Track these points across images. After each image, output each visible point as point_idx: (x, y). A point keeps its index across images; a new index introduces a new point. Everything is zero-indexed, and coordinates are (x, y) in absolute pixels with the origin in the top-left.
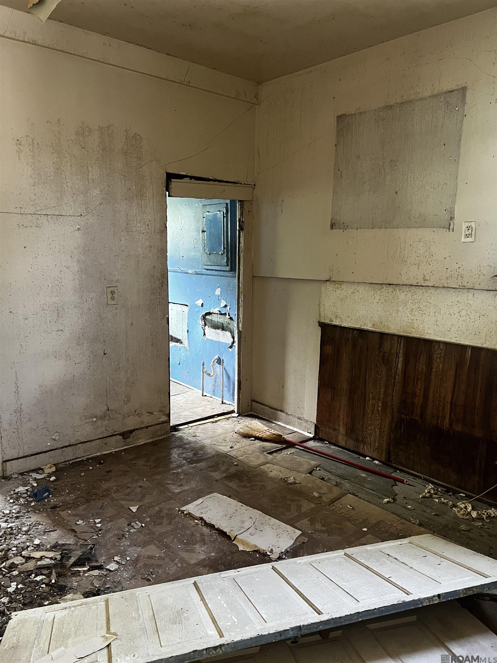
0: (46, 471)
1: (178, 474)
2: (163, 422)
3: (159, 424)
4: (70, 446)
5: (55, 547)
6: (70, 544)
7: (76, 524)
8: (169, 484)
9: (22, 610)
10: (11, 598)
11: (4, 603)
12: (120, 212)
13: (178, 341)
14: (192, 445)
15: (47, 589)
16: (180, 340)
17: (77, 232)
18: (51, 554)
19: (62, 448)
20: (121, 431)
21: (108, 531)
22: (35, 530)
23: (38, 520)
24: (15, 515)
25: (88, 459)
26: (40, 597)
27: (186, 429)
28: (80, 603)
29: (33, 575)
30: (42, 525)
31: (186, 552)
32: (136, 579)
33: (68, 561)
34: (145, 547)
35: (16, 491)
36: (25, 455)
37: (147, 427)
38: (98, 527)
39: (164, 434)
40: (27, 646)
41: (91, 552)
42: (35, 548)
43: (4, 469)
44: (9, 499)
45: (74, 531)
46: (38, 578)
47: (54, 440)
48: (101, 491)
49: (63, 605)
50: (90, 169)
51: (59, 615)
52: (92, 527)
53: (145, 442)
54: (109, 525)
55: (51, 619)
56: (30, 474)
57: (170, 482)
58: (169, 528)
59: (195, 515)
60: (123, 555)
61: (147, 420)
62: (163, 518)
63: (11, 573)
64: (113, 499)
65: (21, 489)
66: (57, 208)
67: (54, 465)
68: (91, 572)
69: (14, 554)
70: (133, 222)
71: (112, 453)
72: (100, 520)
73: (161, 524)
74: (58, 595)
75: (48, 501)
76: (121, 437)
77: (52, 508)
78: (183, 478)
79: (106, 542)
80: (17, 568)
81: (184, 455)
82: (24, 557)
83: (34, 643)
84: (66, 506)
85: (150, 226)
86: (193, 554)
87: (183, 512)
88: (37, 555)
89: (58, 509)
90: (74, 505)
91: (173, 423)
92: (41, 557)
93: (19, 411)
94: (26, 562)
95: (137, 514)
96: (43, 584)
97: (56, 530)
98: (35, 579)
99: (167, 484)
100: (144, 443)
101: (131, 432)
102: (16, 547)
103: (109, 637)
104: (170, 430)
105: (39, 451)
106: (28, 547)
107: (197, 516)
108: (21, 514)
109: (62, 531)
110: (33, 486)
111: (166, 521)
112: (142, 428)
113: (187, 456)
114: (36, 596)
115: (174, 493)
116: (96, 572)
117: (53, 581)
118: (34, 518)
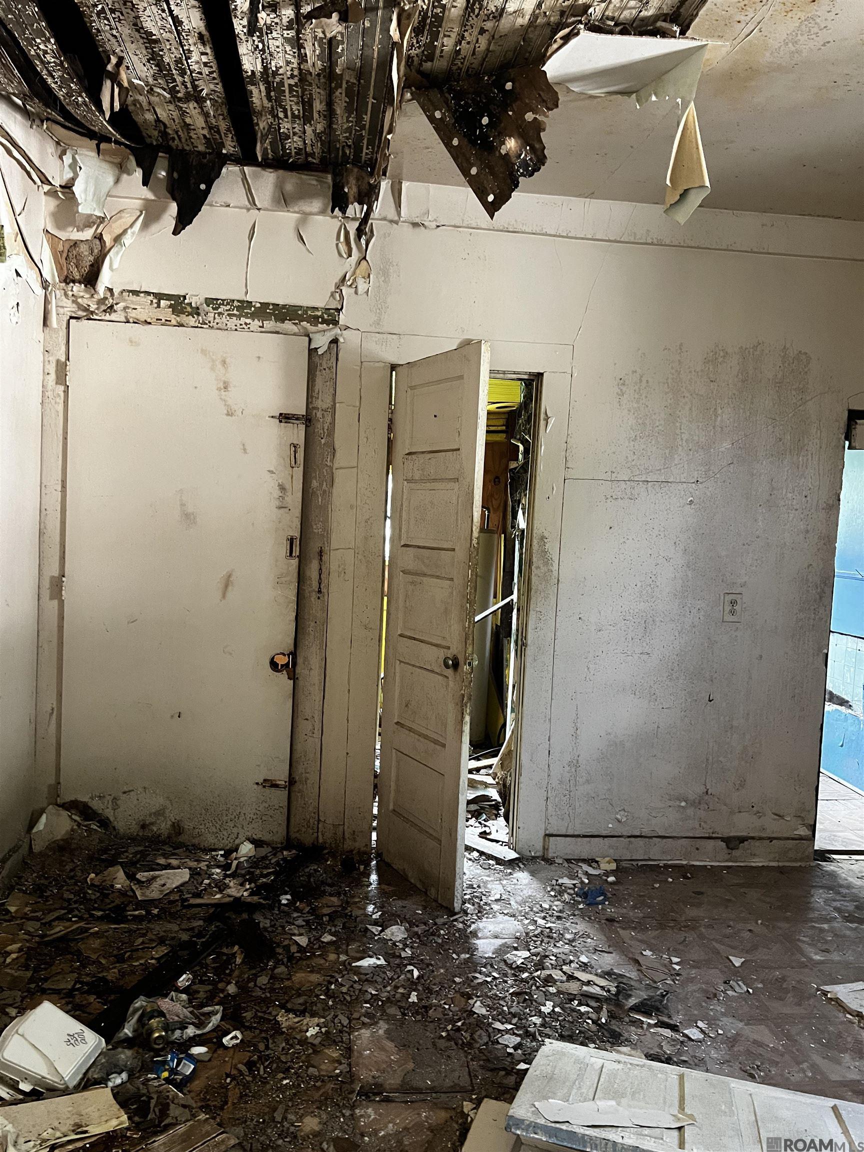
0: (603, 866)
1: (822, 930)
2: (801, 838)
3: (793, 839)
4: (641, 836)
5: (608, 974)
6: (630, 978)
7: (642, 953)
8: (804, 942)
9: (557, 1040)
10: (545, 1021)
11: (535, 1024)
12: (760, 476)
13: (843, 702)
14: (854, 891)
15: (594, 1028)
16: (847, 702)
17: (689, 506)
18: (603, 982)
19: (629, 837)
20: (726, 835)
21: (691, 980)
22: (582, 943)
23: (586, 930)
24: (556, 914)
25: (666, 866)
26: (583, 1035)
27: (846, 861)
28: (641, 1063)
29: (576, 1002)
30: (593, 939)
31: (824, 1058)
32: (731, 1066)
33: (627, 999)
34: (751, 1024)
35: (560, 881)
36: (576, 833)
37: (771, 839)
38: (675, 969)
39: (801, 860)
40: (564, 1082)
41: (662, 1001)
42: (580, 966)
43: (546, 847)
44: (549, 889)
45: (637, 962)
46: (583, 1009)
47: (619, 821)
48: (683, 919)
49: (614, 1055)
50: (720, 411)
51: (610, 1066)
52: (665, 966)
53: (765, 864)
54: (693, 972)
55: (598, 1067)
56: (580, 864)
57: (804, 939)
58: (797, 1010)
59: (848, 1005)
60: (712, 1022)
61: (773, 827)
62: (787, 991)
63: (547, 988)
64: (701, 937)
65: (565, 881)
66: (663, 471)
67: (615, 860)
68: (659, 1029)
69: (552, 965)
70: (780, 491)
71: (706, 866)
72: (679, 960)
73: (781, 999)
74: (608, 1041)
75: (602, 909)
76: (723, 844)
77: (607, 920)
78: (831, 940)
79: (687, 995)
80: (555, 984)
81: (838, 904)
82: (565, 973)
83: (574, 1083)
84: (627, 924)
85: (808, 498)
86: (838, 1067)
87: (825, 993)
88: (584, 976)
89: (616, 924)
90: (640, 926)
91: (819, 844)
92: (589, 982)
93: (575, 764)
94: (568, 981)
95: (740, 970)
96: (589, 1018)
97: (611, 953)
98: (578, 1008)
99: (799, 940)
100: (763, 866)
101: (742, 840)
102: (555, 956)
103: (683, 1119)
104: (812, 856)
105: (596, 834)
106: (571, 962)
107: (851, 1007)
108: (564, 915)
109: (620, 958)
110: (582, 882)
111: (792, 999)
112: (761, 839)
113: (843, 908)
114: (577, 1031)
115: (812, 959)
116: (667, 1032)
117: (603, 1021)
118: (581, 926)
